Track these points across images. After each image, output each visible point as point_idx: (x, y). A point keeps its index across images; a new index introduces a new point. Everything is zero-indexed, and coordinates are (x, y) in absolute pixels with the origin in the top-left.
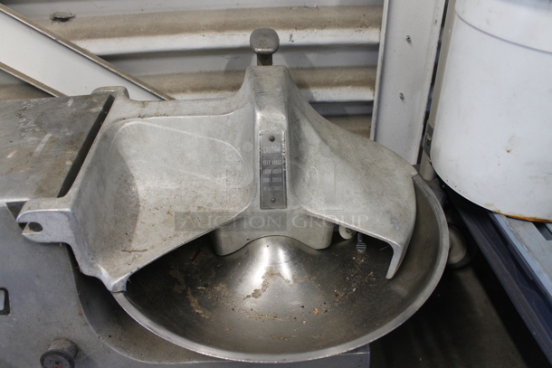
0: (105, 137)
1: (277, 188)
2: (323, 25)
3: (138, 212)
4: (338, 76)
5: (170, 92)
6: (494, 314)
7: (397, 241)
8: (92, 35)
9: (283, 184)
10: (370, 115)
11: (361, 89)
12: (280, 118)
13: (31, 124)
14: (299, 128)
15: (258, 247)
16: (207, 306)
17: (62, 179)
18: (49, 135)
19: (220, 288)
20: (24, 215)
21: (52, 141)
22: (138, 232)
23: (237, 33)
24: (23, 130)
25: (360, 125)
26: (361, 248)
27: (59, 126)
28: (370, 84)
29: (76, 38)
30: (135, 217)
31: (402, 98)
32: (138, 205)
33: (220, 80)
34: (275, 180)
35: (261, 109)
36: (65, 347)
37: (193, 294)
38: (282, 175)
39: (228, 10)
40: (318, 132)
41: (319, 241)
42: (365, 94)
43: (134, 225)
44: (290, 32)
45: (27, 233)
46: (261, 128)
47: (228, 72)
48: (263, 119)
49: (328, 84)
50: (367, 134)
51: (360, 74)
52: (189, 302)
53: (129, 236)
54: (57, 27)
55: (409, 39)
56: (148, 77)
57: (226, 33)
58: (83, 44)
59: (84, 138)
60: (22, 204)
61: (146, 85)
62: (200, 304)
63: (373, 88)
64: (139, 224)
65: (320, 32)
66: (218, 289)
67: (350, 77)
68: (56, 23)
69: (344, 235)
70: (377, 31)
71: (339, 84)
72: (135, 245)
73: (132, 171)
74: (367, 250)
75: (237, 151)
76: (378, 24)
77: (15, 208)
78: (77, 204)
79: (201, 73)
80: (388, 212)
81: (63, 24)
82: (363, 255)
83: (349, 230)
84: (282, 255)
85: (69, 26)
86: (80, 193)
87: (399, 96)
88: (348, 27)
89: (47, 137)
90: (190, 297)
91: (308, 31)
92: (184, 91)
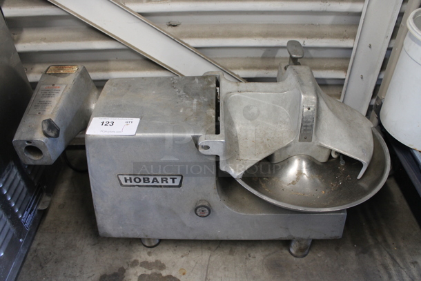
0: (224, 102)
1: (308, 132)
2: (322, 36)
4: (326, 64)
5: (231, 68)
6: (405, 203)
7: (365, 161)
9: (311, 130)
10: (342, 85)
12: (314, 98)
13: (182, 92)
15: (294, 160)
16: (270, 188)
17: (214, 125)
20: (201, 142)
21: (199, 104)
23: (274, 39)
24: (180, 96)
25: (335, 91)
26: (342, 163)
27: (198, 95)
28: (345, 69)
29: (182, 37)
30: (237, 142)
31: (362, 78)
33: (259, 63)
34: (308, 128)
35: (304, 93)
38: (312, 126)
39: (268, 24)
40: (326, 103)
41: (323, 158)
42: (341, 75)
43: (238, 146)
44: (304, 39)
46: (304, 103)
47: (263, 58)
48: (305, 98)
49: (320, 68)
50: (339, 96)
51: (339, 63)
54: (170, 30)
55: (370, 46)
56: (217, 58)
57: (268, 39)
58: (186, 41)
61: (219, 65)
63: (346, 72)
64: (240, 147)
65: (321, 40)
66: (274, 180)
67: (333, 65)
68: (170, 27)
69: (334, 156)
70: (352, 41)
71: (327, 69)
72: (241, 157)
73: (233, 119)
74: (346, 164)
75: (287, 112)
76: (354, 36)
77: (195, 138)
79: (247, 58)
80: (361, 146)
81: (174, 28)
82: (343, 166)
83: (336, 153)
84: (304, 164)
86: (225, 132)
87: (360, 76)
88: (336, 38)
89: (195, 101)
90: (261, 183)
91: (314, 39)
92: (239, 68)
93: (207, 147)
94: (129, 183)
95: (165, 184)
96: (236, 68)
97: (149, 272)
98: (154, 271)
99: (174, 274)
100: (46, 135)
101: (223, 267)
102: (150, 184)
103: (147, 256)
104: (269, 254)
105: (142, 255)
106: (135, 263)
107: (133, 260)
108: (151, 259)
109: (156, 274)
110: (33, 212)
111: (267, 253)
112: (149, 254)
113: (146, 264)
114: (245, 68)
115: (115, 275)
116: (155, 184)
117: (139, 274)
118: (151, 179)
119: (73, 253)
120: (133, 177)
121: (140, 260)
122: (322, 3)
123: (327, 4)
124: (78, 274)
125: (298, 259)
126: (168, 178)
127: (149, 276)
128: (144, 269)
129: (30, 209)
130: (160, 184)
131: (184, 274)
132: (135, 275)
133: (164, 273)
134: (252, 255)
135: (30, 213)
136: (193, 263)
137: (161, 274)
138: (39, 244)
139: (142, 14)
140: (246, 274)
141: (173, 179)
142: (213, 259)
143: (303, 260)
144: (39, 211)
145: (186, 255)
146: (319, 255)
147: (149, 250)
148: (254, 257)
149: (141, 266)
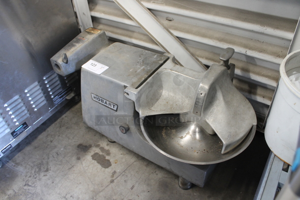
0: (158, 73)
1: (198, 109)
2: (261, 51)
3: (159, 98)
4: (264, 72)
5: (198, 56)
7: (225, 142)
8: (176, 29)
9: (201, 109)
11: (272, 81)
13: (141, 61)
14: (216, 93)
16: (167, 134)
17: (139, 84)
18: (144, 67)
19: (174, 131)
20: (126, 90)
21: (144, 69)
22: (156, 105)
24: (138, 62)
27: (148, 64)
28: (277, 80)
29: (170, 28)
30: (158, 100)
32: (160, 96)
35: (202, 83)
36: (126, 127)
37: (165, 129)
38: (201, 106)
42: (273, 83)
44: (246, 50)
45: (126, 94)
46: (199, 89)
48: (201, 87)
49: (259, 74)
52: (162, 130)
53: (153, 105)
54: (166, 23)
57: (222, 43)
58: (172, 31)
59: (152, 72)
60: (127, 87)
62: (165, 133)
64: (157, 102)
65: (259, 53)
66: (173, 131)
67: (270, 74)
68: (167, 21)
71: (263, 76)
72: (153, 108)
77: (125, 87)
78: (139, 92)
80: (230, 132)
81: (169, 21)
85: (171, 23)
86: (141, 90)
88: (271, 55)
91: (254, 52)
92: (203, 58)
93: (128, 94)
94: (95, 99)
95: (110, 106)
96: (201, 57)
97: (101, 153)
98: (104, 154)
99: (111, 161)
100: (63, 61)
101: (137, 170)
102: (104, 104)
103: (106, 145)
104: (166, 177)
105: (104, 144)
106: (98, 146)
107: (98, 144)
108: (107, 148)
109: (103, 156)
110: (62, 98)
111: (166, 176)
112: (108, 145)
113: (102, 149)
114: (207, 58)
115: (86, 147)
116: (106, 105)
117: (96, 152)
118: (105, 101)
119: (76, 127)
120: (97, 97)
121: (101, 146)
122: (261, 27)
123: (265, 28)
124: (71, 138)
125: (181, 189)
126: (112, 104)
127: (100, 155)
128: (100, 151)
129: (60, 96)
130: (108, 106)
131: (116, 163)
132: (94, 151)
133: (107, 158)
134: (157, 172)
135: (60, 98)
136: (124, 160)
137: (105, 157)
138: (66, 117)
139: (150, 10)
140: (146, 181)
141: (114, 106)
142: (135, 163)
143: (183, 191)
144: (66, 99)
145: (124, 155)
146: (195, 194)
147: (109, 143)
148: (157, 174)
149: (100, 148)
